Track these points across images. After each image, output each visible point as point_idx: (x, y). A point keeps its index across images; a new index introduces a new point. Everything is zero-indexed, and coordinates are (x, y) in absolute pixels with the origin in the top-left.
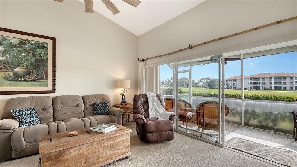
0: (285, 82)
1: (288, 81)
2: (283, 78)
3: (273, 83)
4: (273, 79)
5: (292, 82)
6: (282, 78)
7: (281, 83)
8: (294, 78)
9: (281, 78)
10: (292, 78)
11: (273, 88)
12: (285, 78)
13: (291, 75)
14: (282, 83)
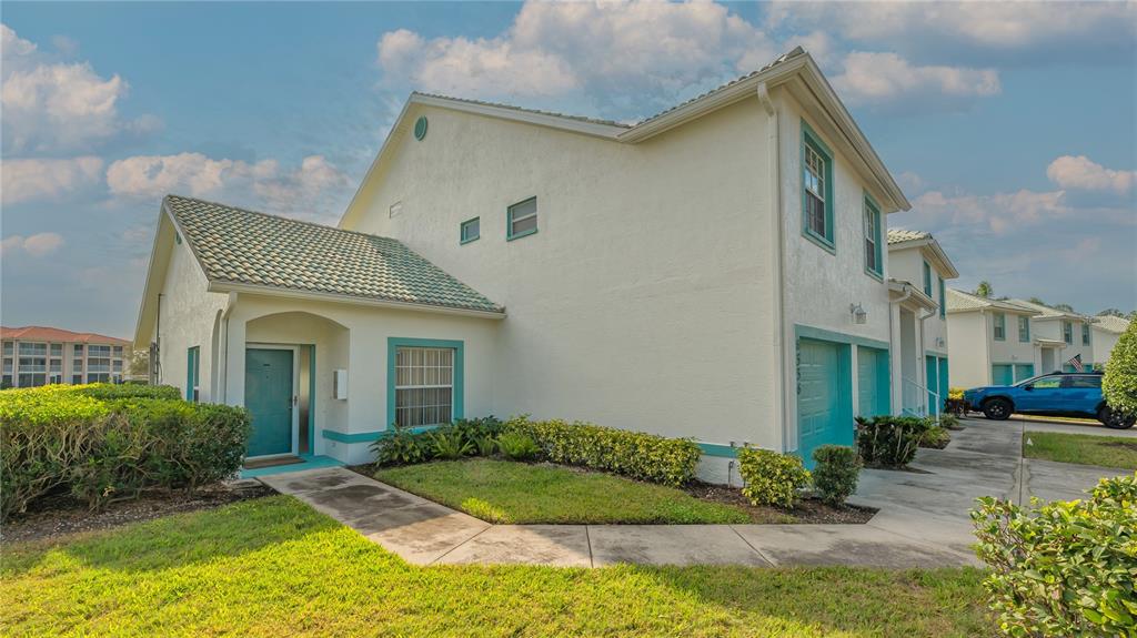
0: (59, 362)
1: (68, 356)
2: (53, 346)
3: (16, 363)
4: (16, 347)
5: (78, 363)
6: (49, 347)
7: (43, 362)
8: (86, 348)
9: (44, 346)
10: (78, 347)
11: (15, 380)
12: (58, 347)
13: (77, 340)
14: (48, 362)
